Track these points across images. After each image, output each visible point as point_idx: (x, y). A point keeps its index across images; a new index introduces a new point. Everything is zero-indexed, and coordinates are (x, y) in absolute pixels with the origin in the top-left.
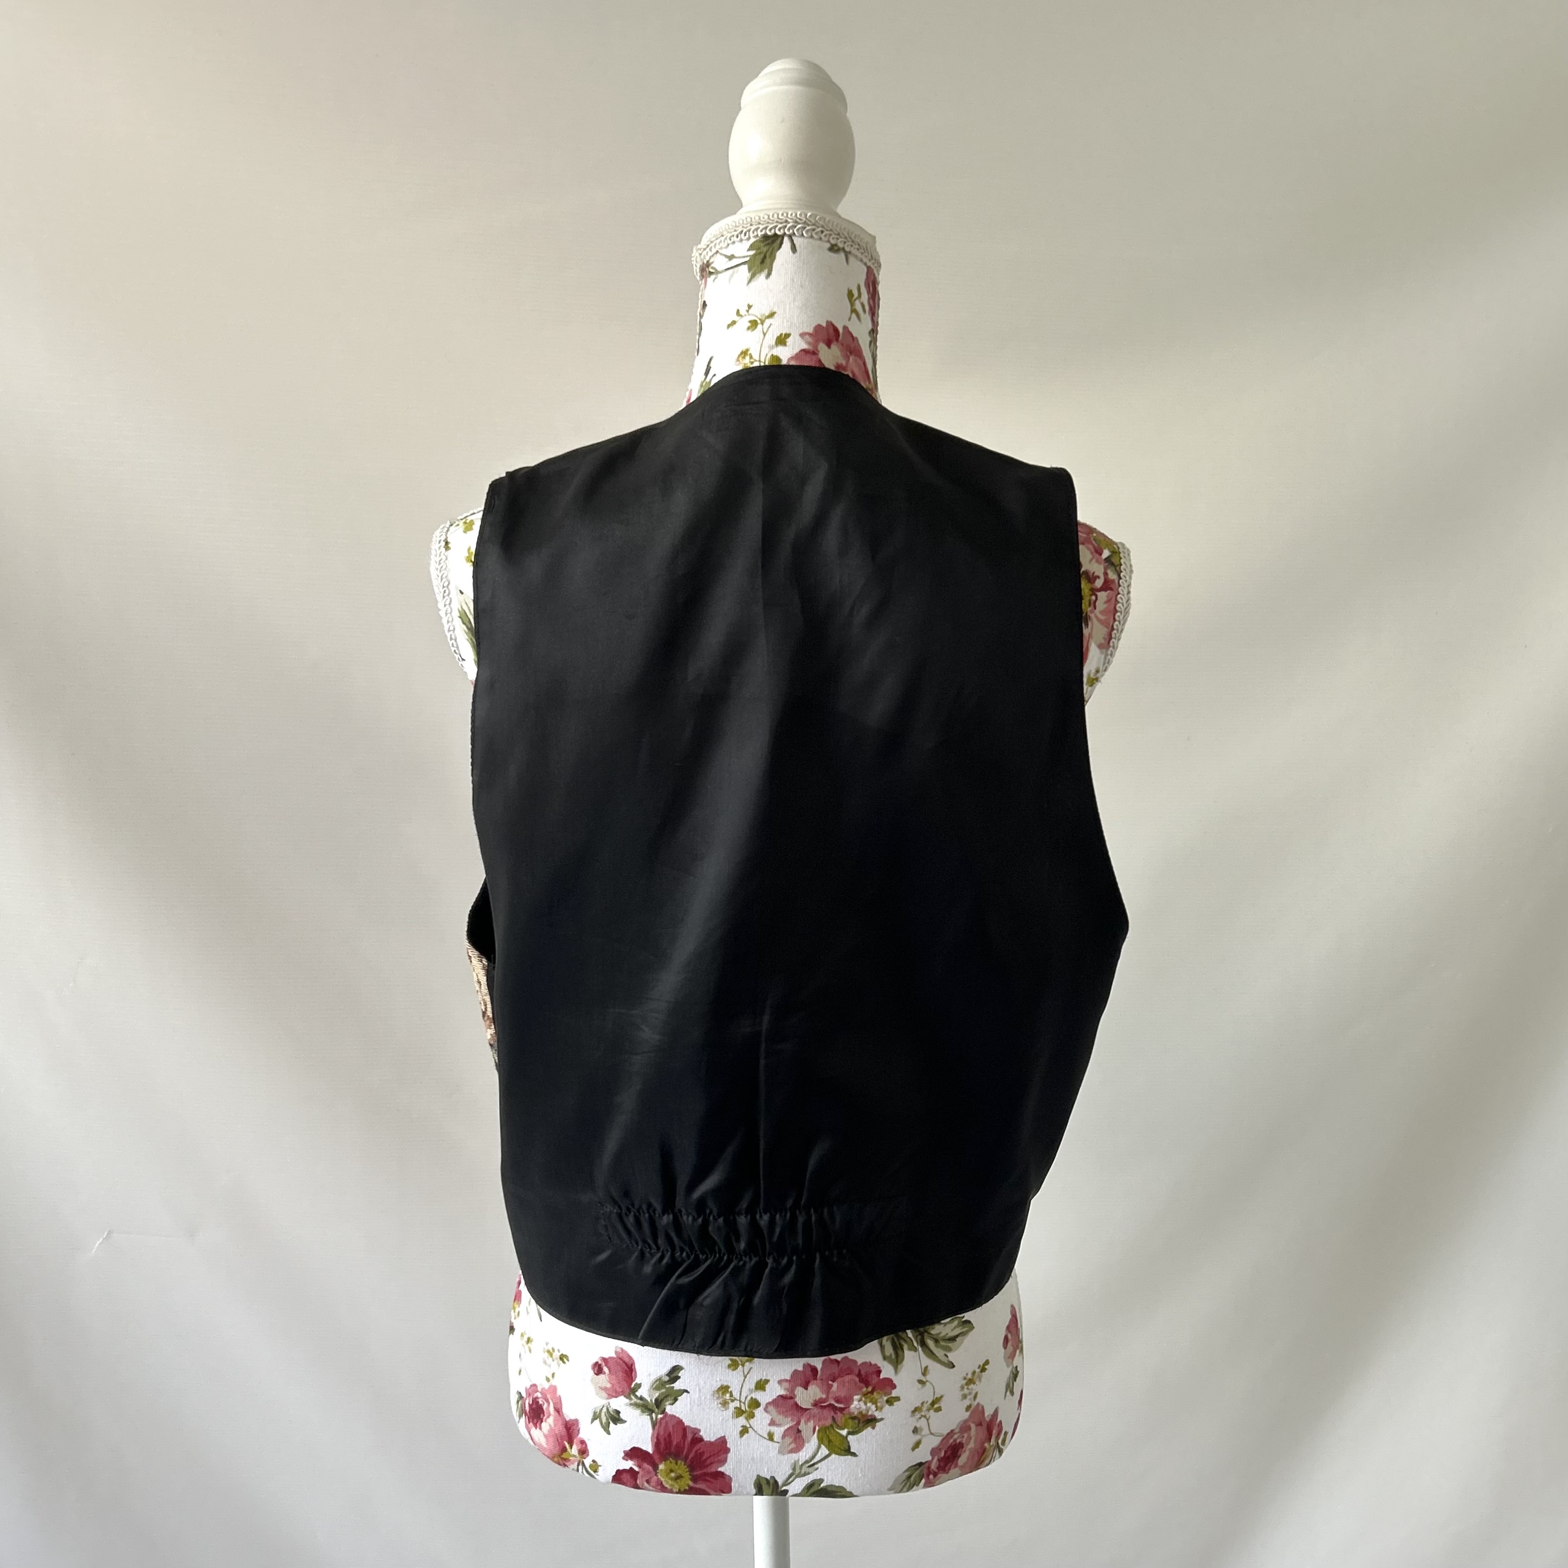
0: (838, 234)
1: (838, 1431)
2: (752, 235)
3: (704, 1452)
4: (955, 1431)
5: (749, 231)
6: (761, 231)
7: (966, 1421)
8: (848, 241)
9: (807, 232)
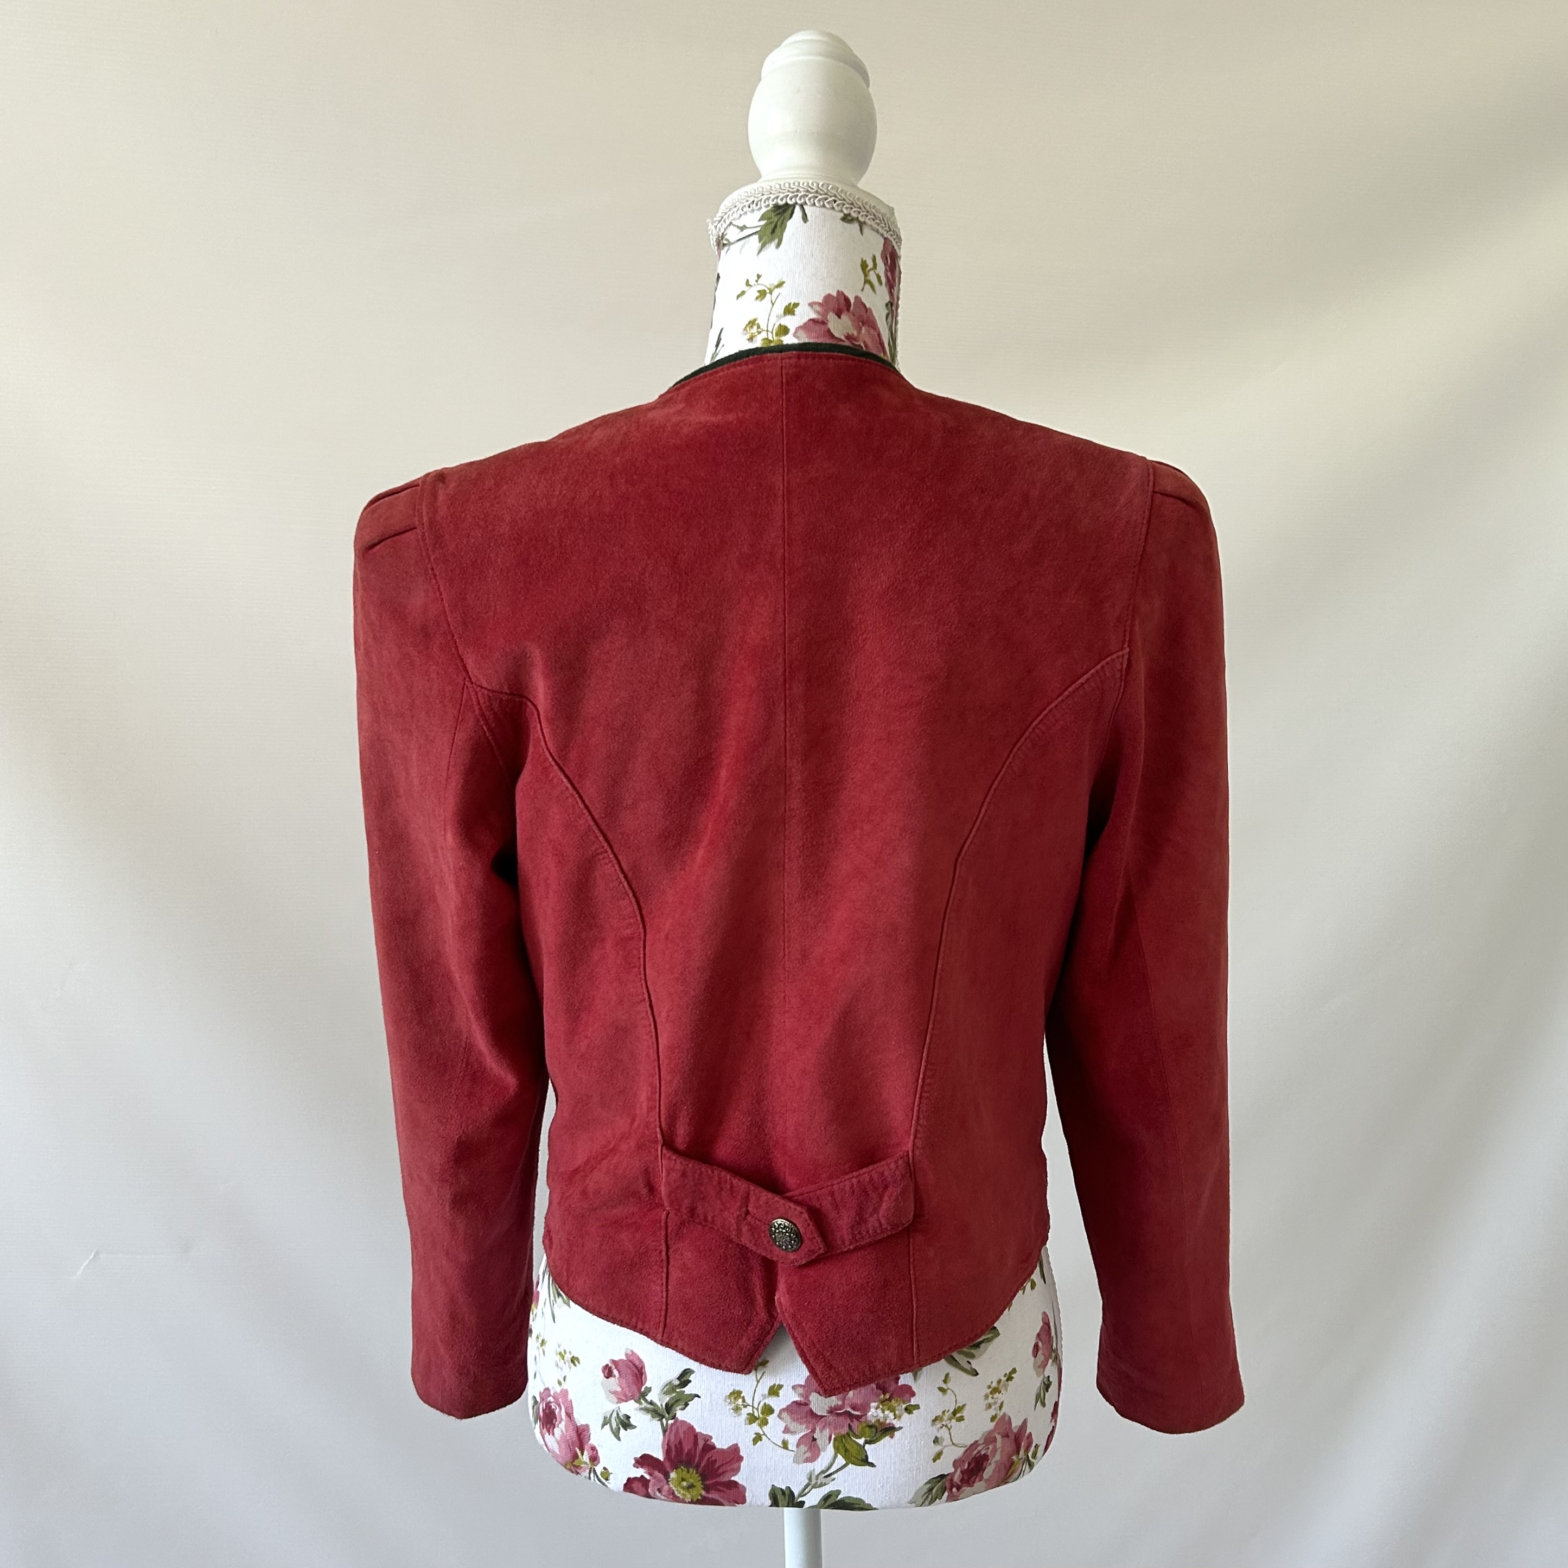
0: (852, 204)
1: (854, 1439)
2: (763, 205)
3: (716, 1460)
4: (979, 1443)
5: (761, 200)
6: (773, 200)
7: (990, 1432)
8: (863, 212)
9: (819, 201)
